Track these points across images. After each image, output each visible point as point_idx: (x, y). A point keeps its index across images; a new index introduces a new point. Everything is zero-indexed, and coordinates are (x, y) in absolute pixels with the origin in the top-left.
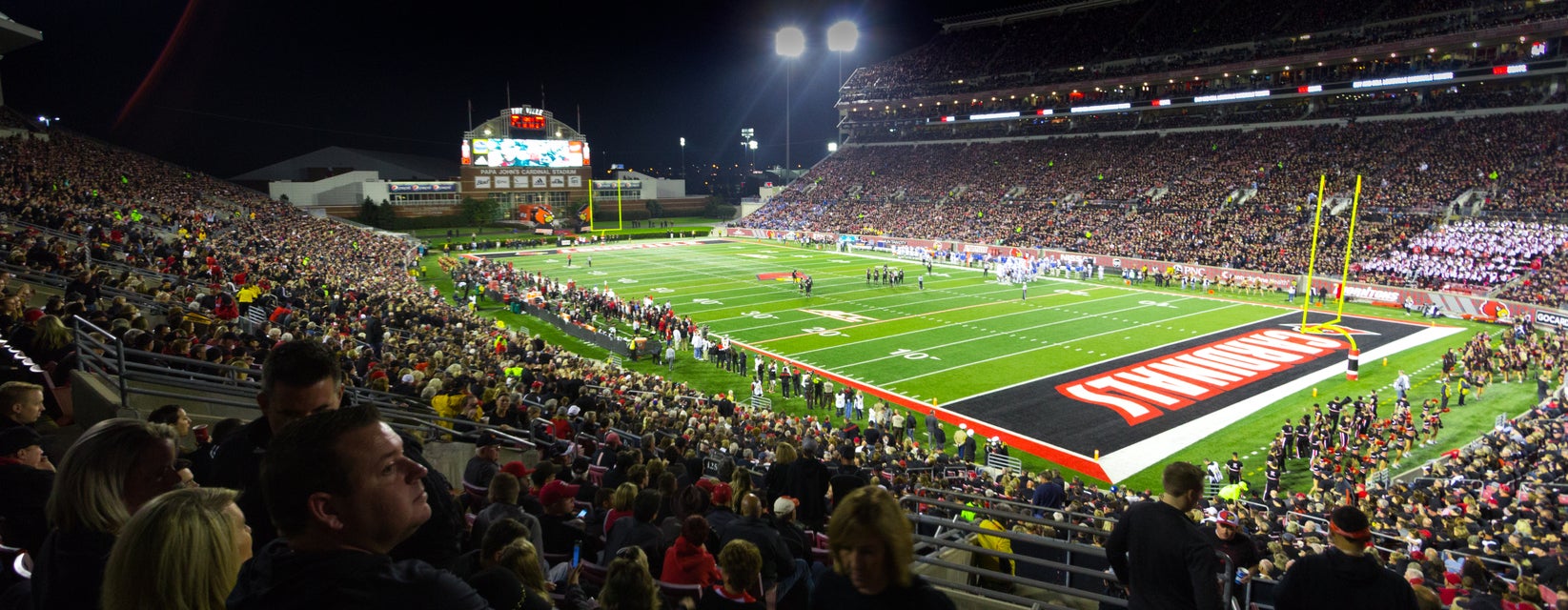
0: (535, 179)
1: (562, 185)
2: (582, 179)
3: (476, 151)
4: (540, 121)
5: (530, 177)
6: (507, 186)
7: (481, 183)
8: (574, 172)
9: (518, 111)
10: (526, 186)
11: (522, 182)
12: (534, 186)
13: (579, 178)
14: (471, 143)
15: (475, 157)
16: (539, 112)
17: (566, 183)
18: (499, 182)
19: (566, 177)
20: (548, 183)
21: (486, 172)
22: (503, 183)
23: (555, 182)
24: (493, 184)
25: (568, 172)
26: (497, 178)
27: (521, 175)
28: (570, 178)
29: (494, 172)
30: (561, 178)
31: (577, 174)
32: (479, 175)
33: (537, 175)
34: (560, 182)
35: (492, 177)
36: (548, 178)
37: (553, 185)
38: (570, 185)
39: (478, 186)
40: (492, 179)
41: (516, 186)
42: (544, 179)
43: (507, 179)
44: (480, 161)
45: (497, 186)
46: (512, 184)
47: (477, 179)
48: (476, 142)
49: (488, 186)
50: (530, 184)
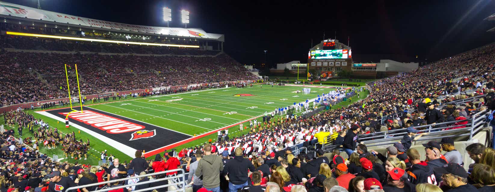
0: (330, 63)
1: (339, 65)
2: (347, 63)
3: (312, 55)
4: (333, 44)
5: (328, 62)
6: (321, 65)
7: (313, 64)
8: (345, 61)
9: (326, 41)
10: (327, 65)
11: (326, 64)
12: (330, 65)
13: (346, 63)
14: (311, 52)
15: (311, 56)
16: (333, 41)
17: (341, 64)
18: (318, 64)
19: (341, 62)
20: (335, 64)
21: (315, 61)
22: (319, 64)
23: (337, 64)
24: (316, 65)
25: (342, 60)
26: (318, 63)
27: (325, 62)
28: (343, 62)
29: (317, 61)
30: (339, 63)
31: (346, 61)
32: (313, 62)
33: (330, 62)
34: (339, 64)
35: (316, 62)
36: (335, 63)
37: (336, 65)
38: (343, 65)
39: (312, 65)
40: (316, 63)
41: (324, 65)
42: (333, 63)
43: (321, 63)
44: (313, 58)
45: (318, 65)
46: (322, 64)
47: (312, 63)
48: (312, 52)
49: (315, 65)
50: (328, 64)
